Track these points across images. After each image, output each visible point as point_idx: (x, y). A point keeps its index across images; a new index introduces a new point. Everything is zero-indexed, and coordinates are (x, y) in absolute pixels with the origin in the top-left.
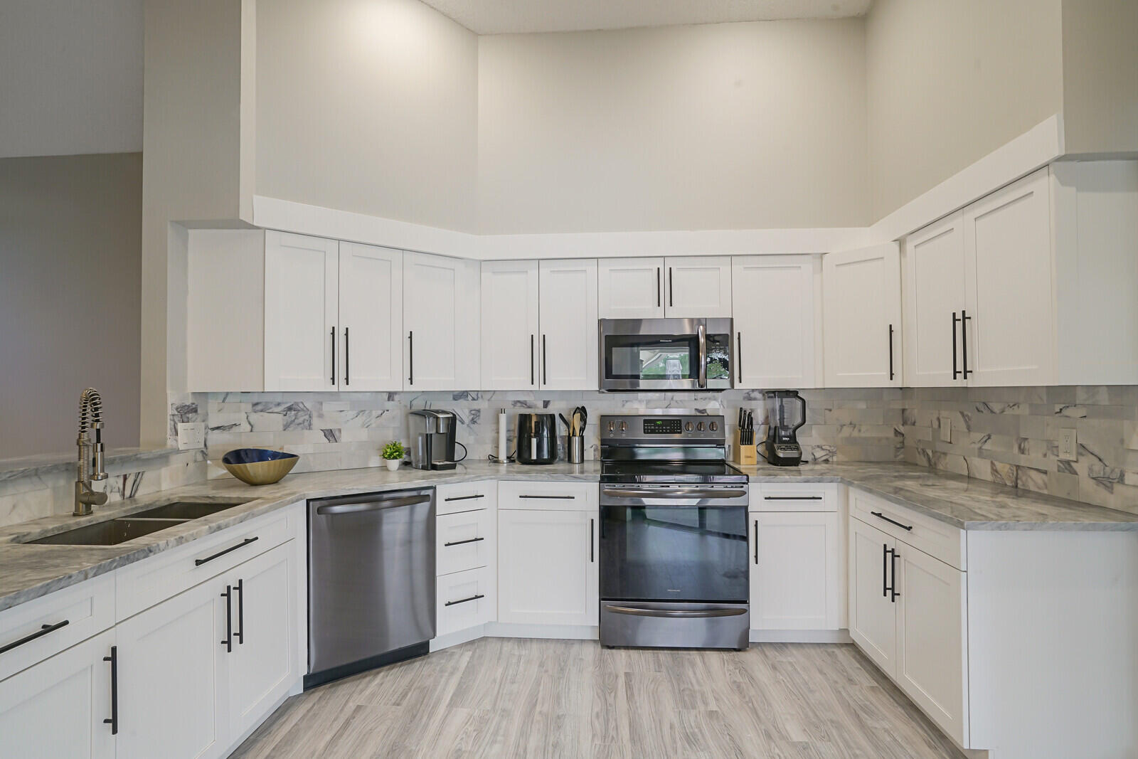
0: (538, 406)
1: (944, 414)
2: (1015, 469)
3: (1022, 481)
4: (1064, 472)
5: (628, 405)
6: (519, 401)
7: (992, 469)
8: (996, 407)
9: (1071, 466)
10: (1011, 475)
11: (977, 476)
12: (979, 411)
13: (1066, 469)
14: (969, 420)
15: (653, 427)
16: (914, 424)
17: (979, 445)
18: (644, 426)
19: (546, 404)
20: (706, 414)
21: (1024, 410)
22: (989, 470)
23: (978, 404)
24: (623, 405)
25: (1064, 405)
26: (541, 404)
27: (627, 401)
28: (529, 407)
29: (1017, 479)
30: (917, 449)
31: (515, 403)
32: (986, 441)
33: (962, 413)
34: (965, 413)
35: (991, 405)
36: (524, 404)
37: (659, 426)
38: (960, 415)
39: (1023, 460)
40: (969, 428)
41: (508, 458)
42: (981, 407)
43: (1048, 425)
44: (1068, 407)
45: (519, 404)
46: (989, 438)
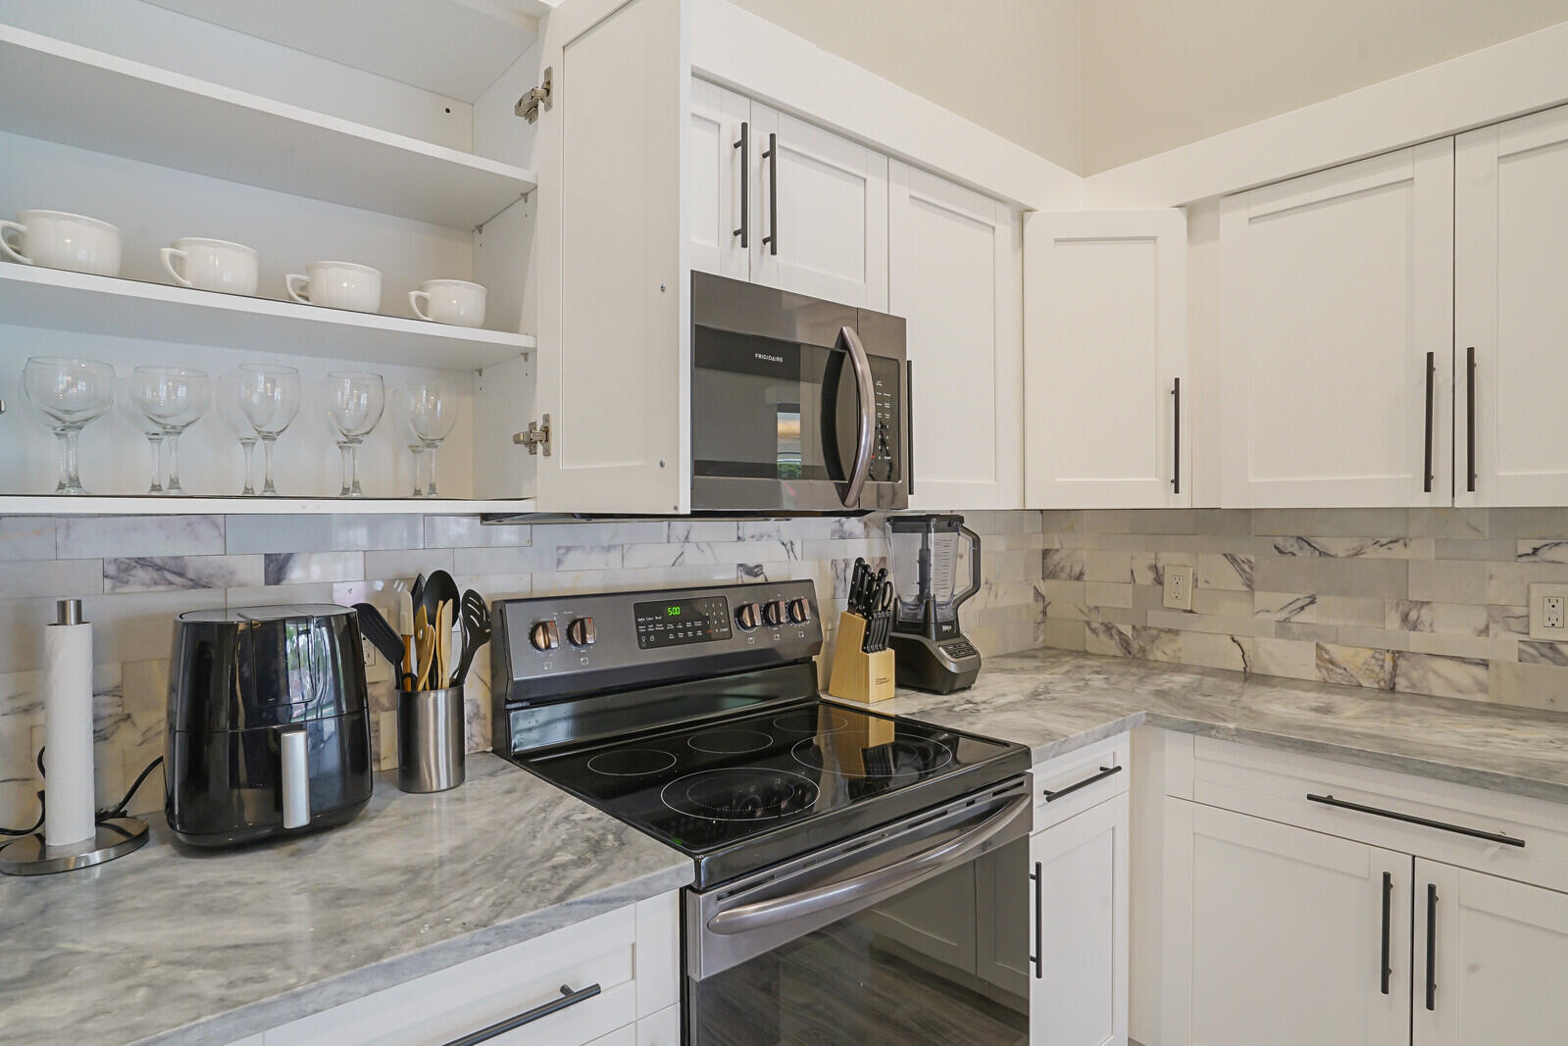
0: (241, 576)
1: (1169, 559)
2: (1388, 657)
3: (1409, 679)
4: (1536, 661)
5: (573, 560)
6: (143, 562)
7: (1319, 657)
8: (1340, 547)
9: (1558, 651)
10: (1377, 669)
11: (1274, 671)
12: (1281, 552)
13: (1543, 655)
14: (1252, 568)
15: (660, 627)
16: (1079, 577)
17: (1283, 615)
18: (638, 624)
19: (276, 568)
20: (760, 579)
21: (1420, 551)
22: (1313, 660)
23: (1280, 541)
24: (559, 562)
25: (1543, 542)
26: (252, 569)
27: (568, 549)
28: (196, 584)
29: (1394, 674)
30: (1088, 624)
31: (123, 571)
32: (1302, 608)
33: (1232, 559)
34: (1240, 556)
35: (1321, 542)
36: (171, 571)
37: (674, 620)
38: (1226, 563)
39: (1416, 642)
40: (1250, 585)
41: (101, 818)
42: (1291, 545)
43: (1491, 577)
44: (1557, 544)
45: (141, 574)
46: (1313, 602)
